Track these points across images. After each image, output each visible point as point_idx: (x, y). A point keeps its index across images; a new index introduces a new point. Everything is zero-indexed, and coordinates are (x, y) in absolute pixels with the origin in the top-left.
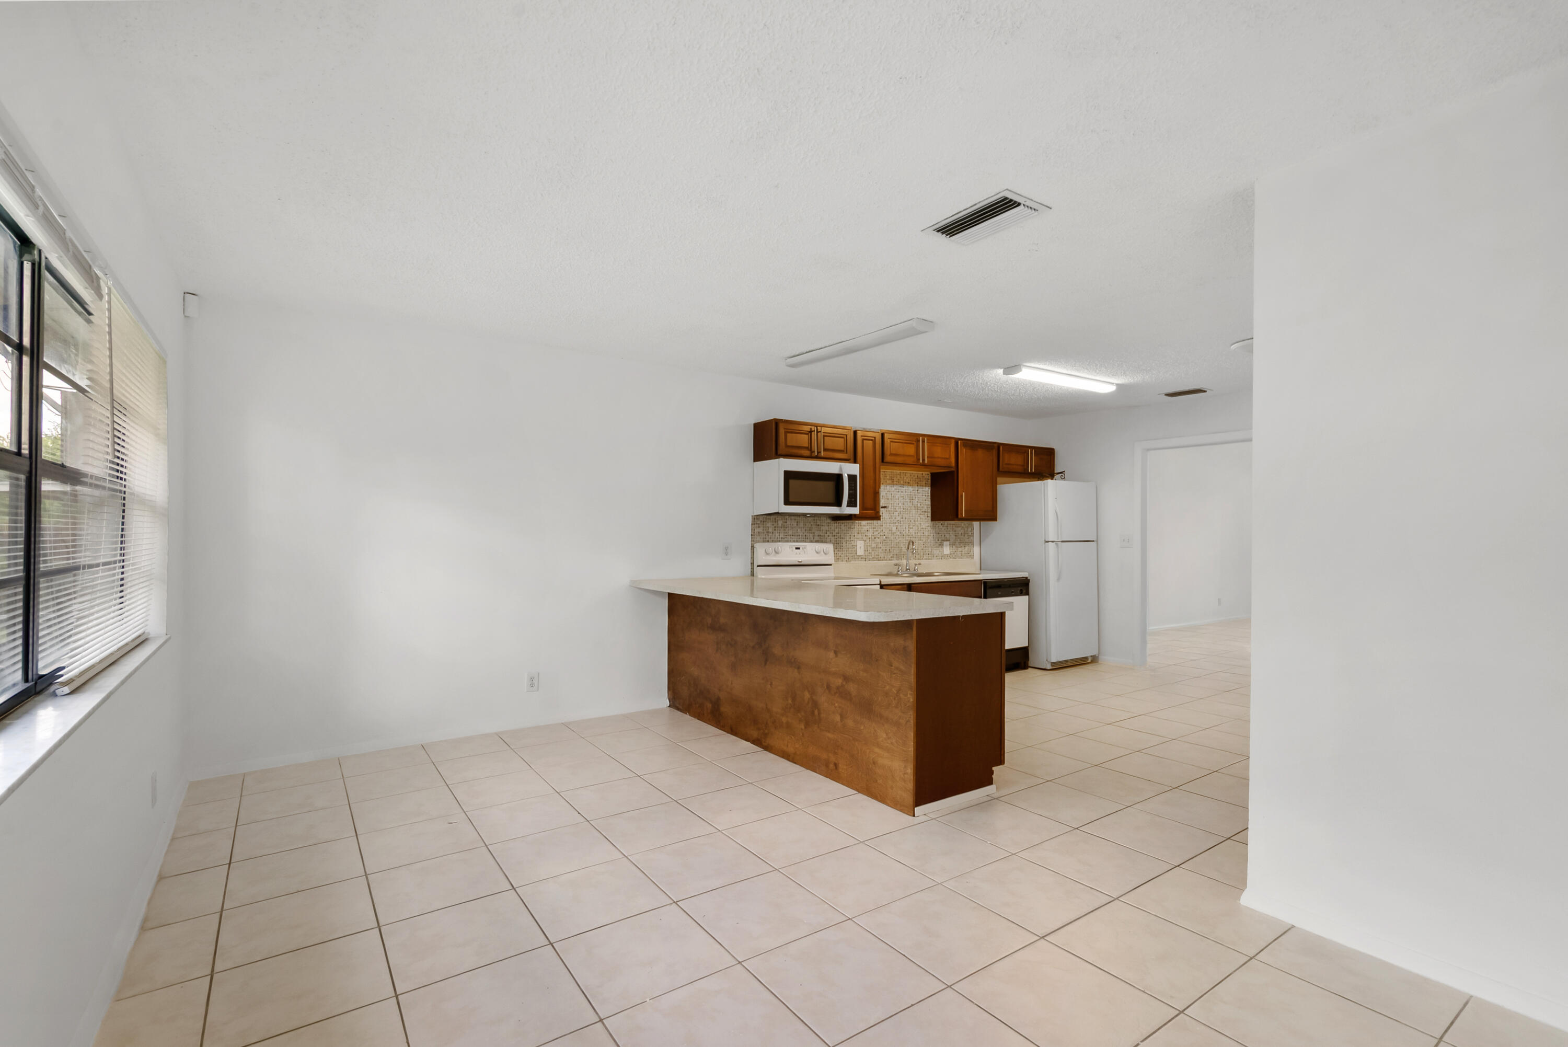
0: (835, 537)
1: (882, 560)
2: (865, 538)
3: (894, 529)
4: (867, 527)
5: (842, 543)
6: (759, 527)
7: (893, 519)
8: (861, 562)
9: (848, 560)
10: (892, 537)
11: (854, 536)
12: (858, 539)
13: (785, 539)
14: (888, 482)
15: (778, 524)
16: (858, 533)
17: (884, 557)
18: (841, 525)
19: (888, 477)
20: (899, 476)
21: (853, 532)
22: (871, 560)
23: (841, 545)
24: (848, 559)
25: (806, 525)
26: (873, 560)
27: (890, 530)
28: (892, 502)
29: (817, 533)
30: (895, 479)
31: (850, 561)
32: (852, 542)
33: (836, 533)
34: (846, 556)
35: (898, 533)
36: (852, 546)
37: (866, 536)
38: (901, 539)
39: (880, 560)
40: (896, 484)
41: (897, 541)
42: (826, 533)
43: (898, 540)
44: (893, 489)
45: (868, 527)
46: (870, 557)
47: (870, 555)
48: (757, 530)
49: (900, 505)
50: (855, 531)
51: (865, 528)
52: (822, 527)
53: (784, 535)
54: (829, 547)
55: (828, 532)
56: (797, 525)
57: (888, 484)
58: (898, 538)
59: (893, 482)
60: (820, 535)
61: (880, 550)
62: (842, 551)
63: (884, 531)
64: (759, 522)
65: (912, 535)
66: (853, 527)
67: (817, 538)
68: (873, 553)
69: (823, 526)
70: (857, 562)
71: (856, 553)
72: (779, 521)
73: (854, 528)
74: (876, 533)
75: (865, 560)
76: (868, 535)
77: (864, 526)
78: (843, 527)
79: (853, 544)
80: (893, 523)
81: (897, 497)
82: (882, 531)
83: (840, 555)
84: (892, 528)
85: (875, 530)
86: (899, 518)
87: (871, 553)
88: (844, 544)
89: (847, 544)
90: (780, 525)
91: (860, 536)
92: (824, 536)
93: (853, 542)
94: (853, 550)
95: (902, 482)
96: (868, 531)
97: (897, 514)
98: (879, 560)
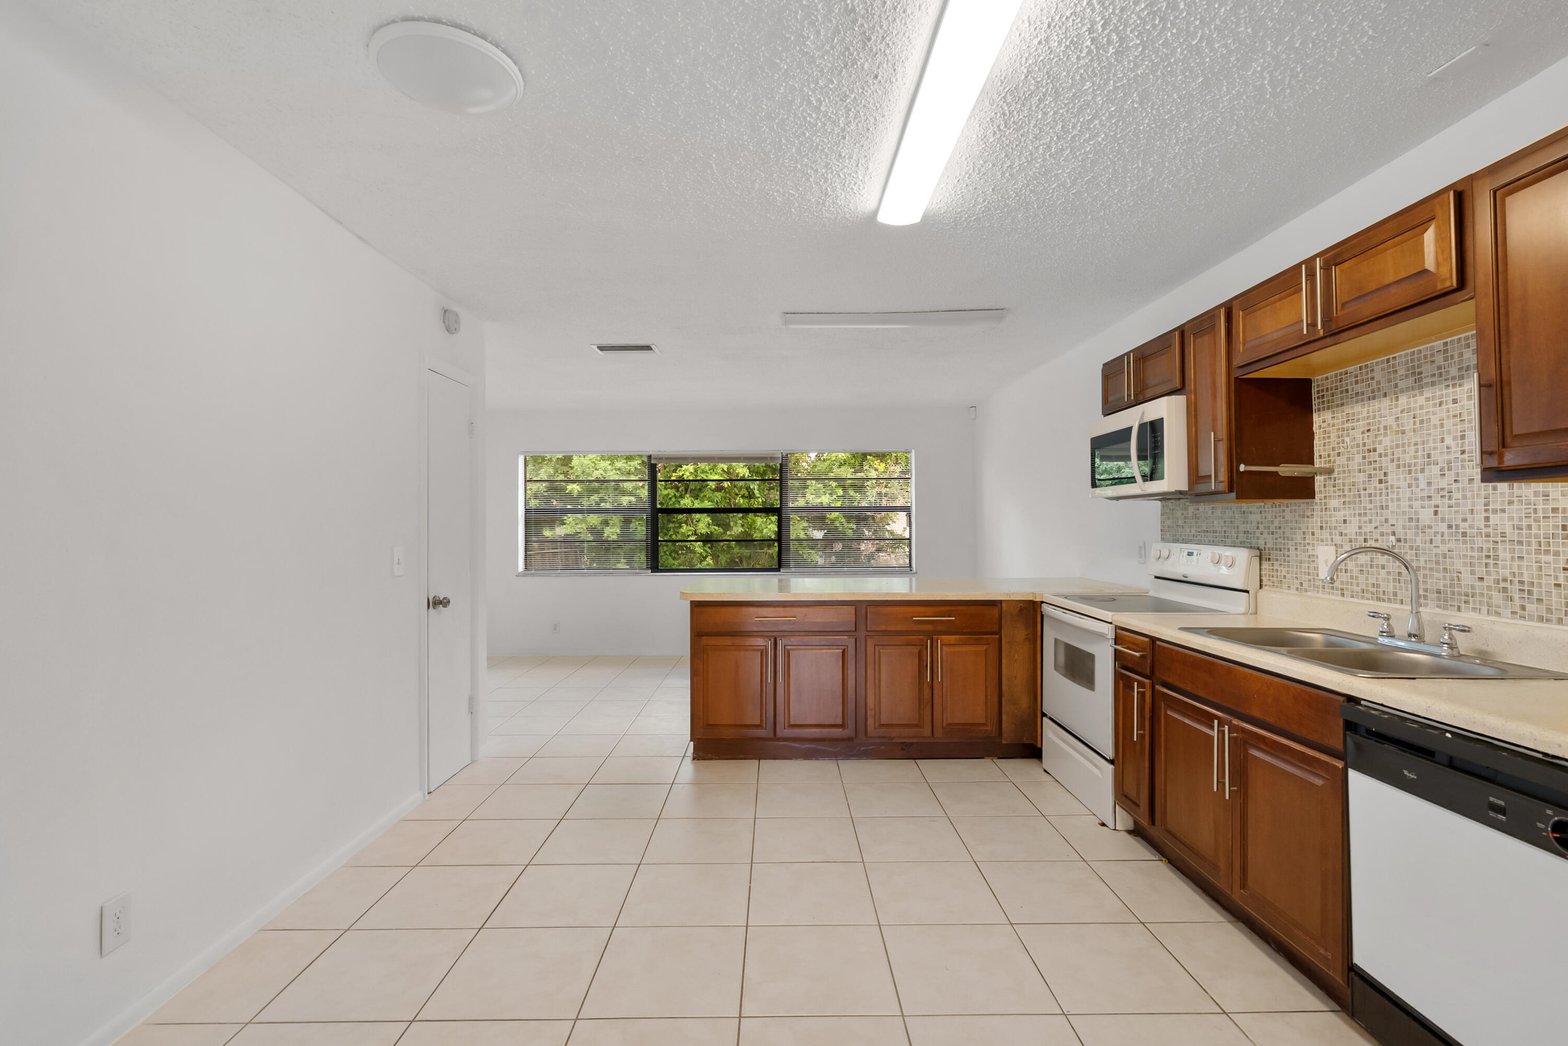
0: (1275, 536)
1: (1390, 600)
2: (1338, 539)
3: (1426, 515)
4: (1342, 513)
5: (1289, 550)
6: (1168, 519)
7: (1423, 485)
8: (1332, 597)
9: (1300, 588)
10: (1419, 539)
11: (1313, 534)
12: (1322, 541)
13: (1199, 538)
14: (1402, 385)
15: (1188, 513)
16: (1321, 528)
17: (1395, 594)
18: (1284, 511)
19: (1402, 372)
20: (1439, 359)
21: (1310, 525)
22: (1357, 597)
23: (1287, 553)
24: (1301, 584)
25: (1225, 512)
26: (1363, 597)
27: (1411, 520)
28: (1419, 440)
29: (1241, 529)
30: (1427, 369)
31: (1306, 591)
32: (1307, 547)
33: (1276, 528)
34: (1297, 578)
35: (1443, 527)
36: (1309, 557)
37: (1341, 534)
38: (1452, 545)
39: (1384, 600)
40: (1433, 384)
41: (1436, 551)
42: (1258, 528)
43: (1444, 548)
44: (1421, 400)
45: (1347, 512)
46: (1355, 588)
47: (1354, 581)
48: (1167, 523)
49: (1449, 441)
50: (1315, 522)
51: (1340, 515)
52: (1250, 516)
53: (1196, 531)
54: (1242, 556)
55: (1260, 526)
56: (1213, 512)
57: (1402, 391)
58: (1443, 542)
59: (1420, 380)
60: (1248, 532)
61: (1383, 573)
62: (1288, 566)
63: (1391, 522)
64: (1168, 511)
65: (1503, 535)
66: (1309, 514)
67: (1242, 537)
68: (1362, 578)
69: (1251, 513)
70: (1320, 595)
71: (1318, 576)
72: (1189, 508)
73: (1313, 515)
74: (1368, 528)
75: (1343, 595)
76: (1347, 532)
77: (1335, 509)
78: (1288, 515)
79: (1311, 552)
80: (1422, 498)
81: (1435, 420)
82: (1387, 520)
83: (1283, 574)
84: (1416, 513)
85: (1363, 518)
86: (1443, 483)
87: (1357, 577)
88: (1292, 552)
89: (1298, 553)
90: (1191, 515)
91: (1325, 534)
92: (1254, 532)
93: (1310, 548)
94: (1312, 565)
95: (1454, 371)
96: (1345, 521)
97: (1435, 470)
98: (1379, 599)
